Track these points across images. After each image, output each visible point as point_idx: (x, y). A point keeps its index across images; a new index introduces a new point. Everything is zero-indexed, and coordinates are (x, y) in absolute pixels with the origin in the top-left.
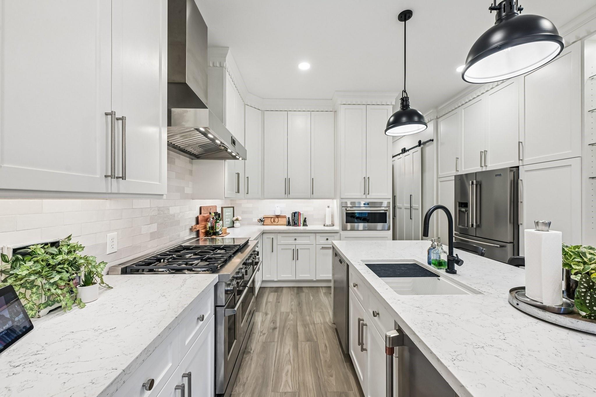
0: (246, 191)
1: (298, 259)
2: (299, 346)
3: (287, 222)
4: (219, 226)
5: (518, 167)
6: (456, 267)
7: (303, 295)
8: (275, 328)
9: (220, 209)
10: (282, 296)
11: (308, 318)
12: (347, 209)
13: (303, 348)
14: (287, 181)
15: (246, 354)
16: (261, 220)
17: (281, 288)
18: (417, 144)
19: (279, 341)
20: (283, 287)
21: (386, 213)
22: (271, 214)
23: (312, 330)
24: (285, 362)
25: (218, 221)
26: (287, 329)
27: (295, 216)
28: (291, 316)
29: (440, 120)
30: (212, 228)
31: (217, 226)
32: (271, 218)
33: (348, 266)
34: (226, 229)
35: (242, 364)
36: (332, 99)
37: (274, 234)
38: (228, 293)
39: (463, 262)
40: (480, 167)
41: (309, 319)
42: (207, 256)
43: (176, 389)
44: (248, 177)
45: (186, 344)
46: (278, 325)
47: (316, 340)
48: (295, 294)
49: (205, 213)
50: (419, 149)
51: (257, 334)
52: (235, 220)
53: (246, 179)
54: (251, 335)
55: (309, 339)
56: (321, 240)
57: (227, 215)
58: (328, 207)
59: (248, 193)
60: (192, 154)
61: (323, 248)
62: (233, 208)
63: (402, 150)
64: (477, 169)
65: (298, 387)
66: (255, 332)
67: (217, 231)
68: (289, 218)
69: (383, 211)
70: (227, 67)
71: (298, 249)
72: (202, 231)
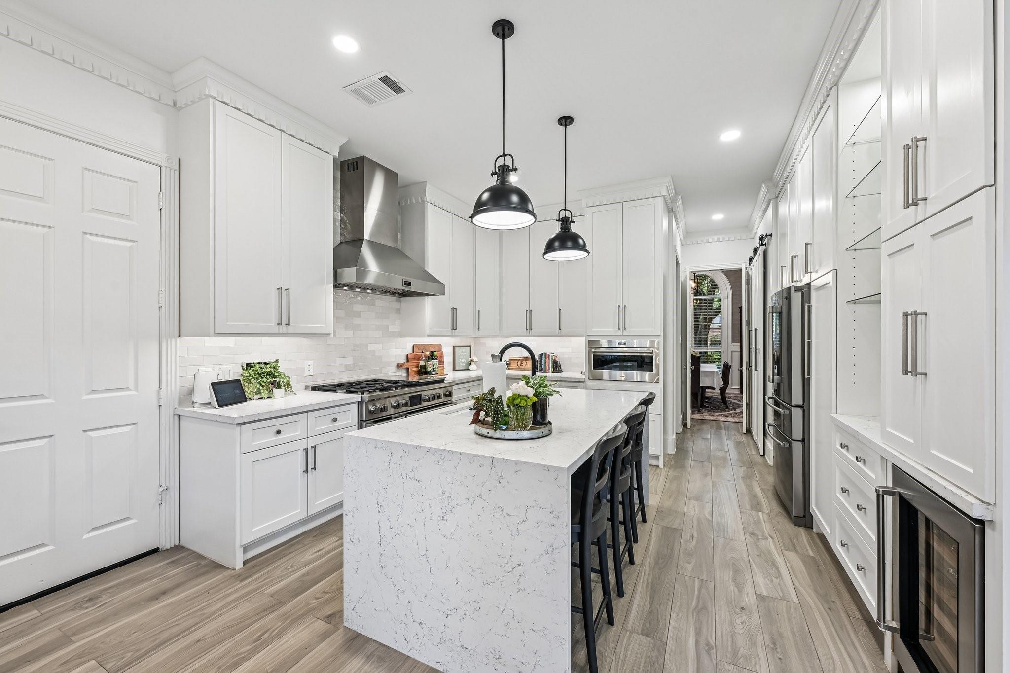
0: (477, 327)
5: (810, 283)
12: (596, 350)
14: (529, 313)
18: (760, 241)
21: (652, 356)
30: (424, 367)
32: (518, 360)
40: (791, 283)
43: (303, 450)
44: (479, 311)
45: (317, 429)
49: (420, 351)
50: (762, 249)
52: (472, 362)
53: (477, 312)
59: (479, 330)
62: (470, 347)
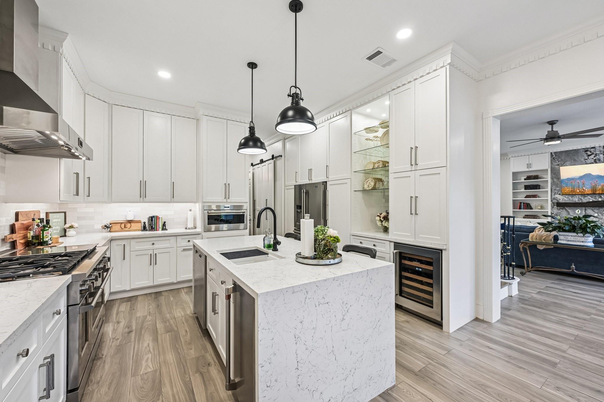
0: (87, 193)
1: (156, 264)
2: (159, 338)
3: (143, 227)
4: (47, 236)
5: (326, 182)
6: (278, 247)
7: (162, 299)
8: (131, 332)
9: (45, 214)
10: (137, 303)
11: (168, 315)
12: (209, 212)
13: (163, 339)
14: (143, 185)
15: (97, 360)
16: (106, 227)
17: (136, 297)
18: (271, 157)
19: (137, 340)
20: (138, 296)
21: (244, 214)
22: (122, 219)
23: (172, 323)
24: (145, 353)
25: (47, 228)
26: (146, 329)
27: (152, 220)
28: (149, 318)
29: (286, 141)
30: (36, 237)
31: (45, 234)
32: (121, 223)
33: (206, 256)
34: (57, 238)
35: (93, 369)
36: (194, 108)
37: (126, 241)
38: (82, 292)
39: (280, 243)
40: (308, 180)
41: (170, 317)
42: (49, 262)
43: (39, 367)
44: (89, 178)
45: (46, 332)
46: (134, 328)
47: (176, 329)
48: (153, 299)
49: (24, 219)
50: (272, 161)
51: (108, 341)
52: (69, 228)
53: (87, 180)
54: (100, 344)
55: (169, 330)
56: (183, 243)
57: (56, 221)
58: (190, 210)
59: (89, 196)
60: (8, 148)
61: (184, 250)
62: (64, 213)
63: (260, 160)
64: (306, 181)
65: (159, 366)
66: (105, 340)
67: (45, 240)
68: (145, 223)
69: (242, 213)
70: (64, 53)
71: (156, 254)
72: (20, 242)
